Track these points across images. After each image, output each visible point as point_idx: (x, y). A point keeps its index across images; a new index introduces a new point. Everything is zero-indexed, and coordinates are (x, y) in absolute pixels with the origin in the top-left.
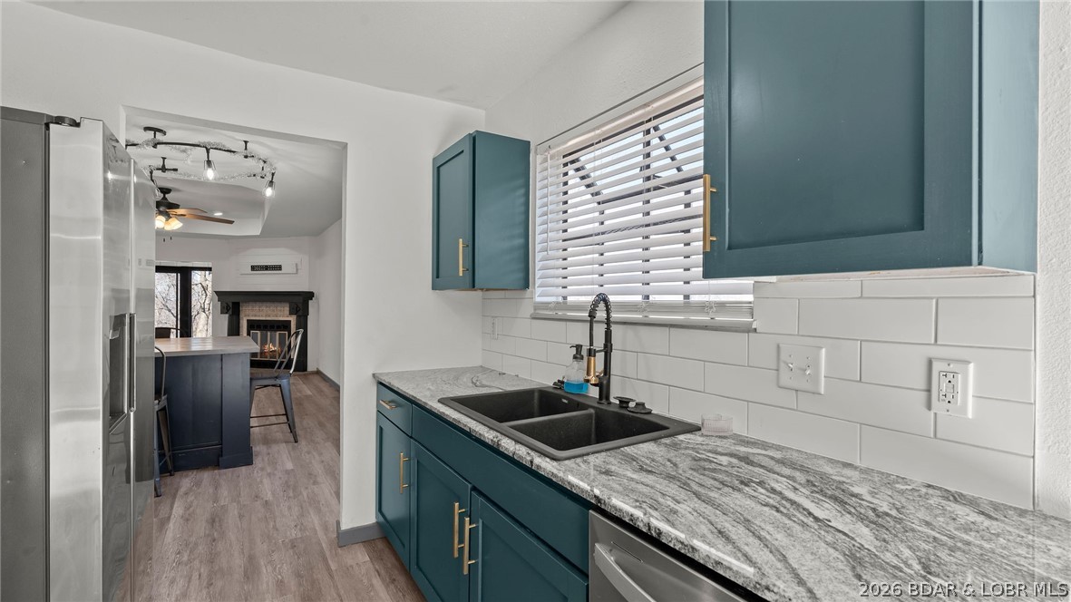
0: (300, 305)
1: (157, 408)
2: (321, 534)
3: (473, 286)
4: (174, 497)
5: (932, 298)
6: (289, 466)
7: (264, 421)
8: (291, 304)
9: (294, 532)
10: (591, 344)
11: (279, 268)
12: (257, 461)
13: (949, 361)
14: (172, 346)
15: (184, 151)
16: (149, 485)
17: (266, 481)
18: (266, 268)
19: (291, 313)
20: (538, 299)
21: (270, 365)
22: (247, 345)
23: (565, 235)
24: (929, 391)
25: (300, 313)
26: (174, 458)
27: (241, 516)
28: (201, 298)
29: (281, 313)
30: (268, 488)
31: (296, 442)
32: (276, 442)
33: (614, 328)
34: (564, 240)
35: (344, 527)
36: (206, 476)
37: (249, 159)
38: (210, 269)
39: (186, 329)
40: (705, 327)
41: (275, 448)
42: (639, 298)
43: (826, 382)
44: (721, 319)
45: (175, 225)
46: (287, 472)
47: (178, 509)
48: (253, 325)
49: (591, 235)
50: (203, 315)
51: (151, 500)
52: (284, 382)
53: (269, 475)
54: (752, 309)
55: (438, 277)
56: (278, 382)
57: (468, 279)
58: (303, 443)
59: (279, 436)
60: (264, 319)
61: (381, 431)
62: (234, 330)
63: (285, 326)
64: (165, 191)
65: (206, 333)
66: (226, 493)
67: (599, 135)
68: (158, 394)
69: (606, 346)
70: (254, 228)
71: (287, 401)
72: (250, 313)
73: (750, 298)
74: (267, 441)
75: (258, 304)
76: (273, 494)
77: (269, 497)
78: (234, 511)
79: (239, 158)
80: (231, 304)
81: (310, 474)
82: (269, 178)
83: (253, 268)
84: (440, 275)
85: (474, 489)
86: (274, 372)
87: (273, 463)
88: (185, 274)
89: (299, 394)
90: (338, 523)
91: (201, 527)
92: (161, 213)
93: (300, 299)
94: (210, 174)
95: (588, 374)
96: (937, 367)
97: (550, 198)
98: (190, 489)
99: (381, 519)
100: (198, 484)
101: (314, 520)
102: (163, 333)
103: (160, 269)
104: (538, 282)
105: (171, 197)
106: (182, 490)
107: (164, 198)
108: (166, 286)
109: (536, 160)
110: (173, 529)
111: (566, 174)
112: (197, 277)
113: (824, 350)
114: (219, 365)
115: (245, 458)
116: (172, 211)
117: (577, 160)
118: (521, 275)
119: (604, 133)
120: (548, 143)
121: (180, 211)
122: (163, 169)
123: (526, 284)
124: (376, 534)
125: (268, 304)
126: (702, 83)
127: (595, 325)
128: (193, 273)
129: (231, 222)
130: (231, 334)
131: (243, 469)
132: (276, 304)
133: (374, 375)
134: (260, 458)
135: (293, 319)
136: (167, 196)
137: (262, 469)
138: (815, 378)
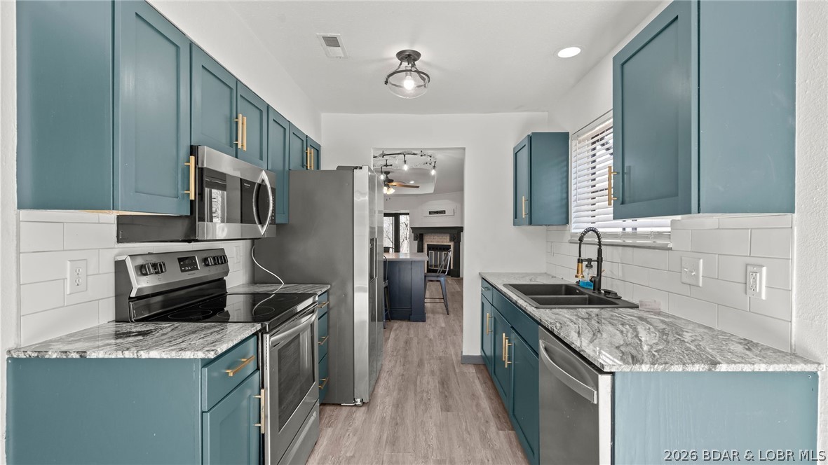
0: (456, 235)
1: (384, 286)
2: (454, 357)
3: (531, 223)
4: (391, 330)
5: (748, 229)
6: (443, 325)
7: (432, 300)
8: (450, 234)
9: (441, 354)
10: (580, 256)
11: (443, 212)
12: (428, 321)
13: (754, 265)
14: (391, 256)
15: (395, 157)
16: (382, 323)
17: (431, 331)
18: (437, 212)
19: (450, 241)
20: (573, 231)
21: (435, 271)
22: (424, 257)
23: (594, 189)
24: (746, 284)
25: (456, 240)
26: (391, 312)
27: (418, 343)
28: (405, 232)
29: (445, 240)
30: (431, 334)
31: (448, 314)
32: (438, 313)
33: (603, 248)
34: (592, 193)
35: (464, 354)
36: (405, 324)
37: (424, 157)
38: (408, 214)
39: (397, 248)
40: (649, 248)
41: (437, 316)
42: (620, 230)
43: (703, 279)
44: (660, 242)
45: (392, 191)
46: (442, 328)
47: (392, 335)
48: (431, 247)
49: (597, 191)
50: (406, 241)
51: (382, 329)
52: (442, 279)
53: (433, 328)
54: (670, 235)
55: (516, 218)
56: (439, 279)
57: (528, 220)
58: (451, 315)
59: (440, 310)
60: (436, 244)
61: (483, 304)
62: (420, 250)
63: (447, 248)
64: (387, 173)
65: (407, 250)
66: (412, 332)
67: (603, 128)
68: (385, 280)
69: (598, 258)
70: (429, 189)
71: (444, 290)
72: (430, 240)
73: (669, 229)
74: (434, 312)
75: (433, 235)
76: (434, 336)
77: (432, 337)
78: (415, 340)
79: (418, 156)
80: (419, 234)
81: (453, 331)
82: (433, 164)
83: (430, 213)
84: (518, 217)
85: (512, 327)
86: (437, 274)
87: (436, 323)
88: (396, 216)
89: (453, 290)
90: (462, 352)
91: (402, 344)
92: (385, 185)
93: (456, 232)
94: (406, 168)
95: (578, 273)
96: (750, 269)
97: (578, 168)
98: (397, 328)
99: (483, 354)
100: (401, 326)
101: (452, 351)
102: (387, 250)
103: (386, 215)
104: (573, 220)
105: (390, 176)
106: (394, 328)
107: (387, 177)
108: (388, 223)
109: (573, 144)
110: (390, 343)
111: (594, 149)
112: (403, 219)
113: (701, 261)
114: (410, 267)
115: (422, 318)
116: (390, 184)
117: (602, 139)
118: (564, 216)
119: (606, 126)
120: (578, 133)
121: (394, 184)
122: (386, 165)
123: (567, 221)
124: (480, 362)
125: (438, 235)
126: (612, 120)
127: (582, 246)
128: (401, 216)
129: (418, 187)
130: (418, 251)
131: (421, 323)
132: (443, 235)
133: (480, 273)
134: (429, 320)
135: (452, 244)
137: (430, 325)
138: (697, 277)
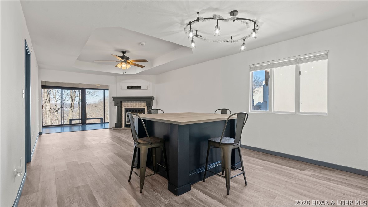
11: (140, 87)
18: (134, 87)
19: (145, 105)
25: (149, 105)
29: (142, 105)
48: (128, 110)
60: (132, 108)
63: (142, 110)
64: (124, 52)
72: (126, 105)
75: (130, 102)
80: (119, 101)
83: (128, 87)
93: (149, 100)
125: (134, 102)
132: (138, 102)
135: (146, 108)
136: (125, 54)
